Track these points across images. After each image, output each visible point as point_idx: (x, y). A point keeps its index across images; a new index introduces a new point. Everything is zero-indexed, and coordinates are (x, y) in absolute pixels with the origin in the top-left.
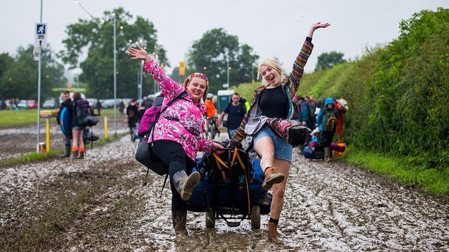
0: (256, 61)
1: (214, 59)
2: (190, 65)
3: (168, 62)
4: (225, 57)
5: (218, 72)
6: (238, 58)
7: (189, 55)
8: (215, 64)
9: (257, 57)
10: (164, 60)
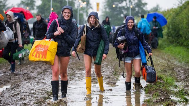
0: (146, 6)
1: (120, 5)
2: (105, 8)
3: (91, 6)
4: (127, 4)
5: (122, 13)
6: (135, 4)
7: (105, 2)
8: (120, 8)
9: (146, 4)
10: (89, 5)
